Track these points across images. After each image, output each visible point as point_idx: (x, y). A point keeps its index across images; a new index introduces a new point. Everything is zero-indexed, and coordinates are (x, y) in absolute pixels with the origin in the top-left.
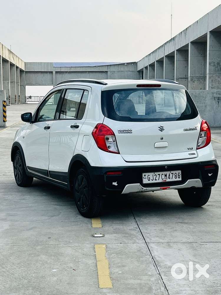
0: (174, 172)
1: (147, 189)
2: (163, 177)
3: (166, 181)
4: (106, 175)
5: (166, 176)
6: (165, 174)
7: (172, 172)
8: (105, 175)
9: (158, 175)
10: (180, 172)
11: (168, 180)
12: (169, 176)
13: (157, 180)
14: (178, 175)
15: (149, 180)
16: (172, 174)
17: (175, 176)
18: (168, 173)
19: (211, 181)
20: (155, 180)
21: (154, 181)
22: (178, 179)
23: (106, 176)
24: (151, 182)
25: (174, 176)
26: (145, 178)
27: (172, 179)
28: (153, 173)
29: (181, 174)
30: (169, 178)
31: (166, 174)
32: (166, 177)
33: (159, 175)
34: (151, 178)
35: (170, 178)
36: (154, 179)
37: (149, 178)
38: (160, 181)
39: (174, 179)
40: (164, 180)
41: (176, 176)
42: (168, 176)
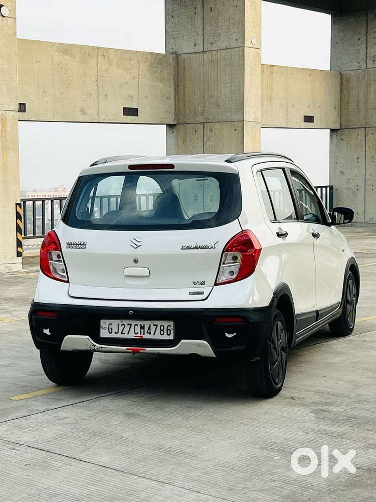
0: (159, 323)
1: (102, 347)
2: (138, 329)
3: (142, 337)
4: (35, 316)
5: (142, 328)
6: (141, 325)
7: (156, 323)
8: (33, 315)
9: (128, 324)
10: (172, 323)
11: (147, 336)
12: (149, 328)
13: (124, 333)
14: (168, 330)
15: (110, 331)
16: (154, 325)
17: (161, 330)
18: (147, 324)
19: (234, 348)
20: (122, 333)
21: (119, 336)
22: (165, 337)
23: (35, 318)
24: (113, 335)
25: (158, 330)
26: (104, 328)
27: (154, 334)
28: (118, 322)
29: (172, 327)
30: (147, 333)
31: (144, 325)
32: (142, 330)
33: (131, 325)
34: (115, 330)
35: (150, 333)
36: (120, 332)
37: (111, 329)
38: (132, 335)
39: (158, 336)
40: (139, 335)
41: (163, 330)
42: (146, 329)
